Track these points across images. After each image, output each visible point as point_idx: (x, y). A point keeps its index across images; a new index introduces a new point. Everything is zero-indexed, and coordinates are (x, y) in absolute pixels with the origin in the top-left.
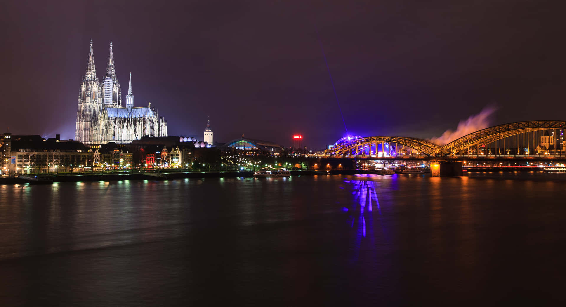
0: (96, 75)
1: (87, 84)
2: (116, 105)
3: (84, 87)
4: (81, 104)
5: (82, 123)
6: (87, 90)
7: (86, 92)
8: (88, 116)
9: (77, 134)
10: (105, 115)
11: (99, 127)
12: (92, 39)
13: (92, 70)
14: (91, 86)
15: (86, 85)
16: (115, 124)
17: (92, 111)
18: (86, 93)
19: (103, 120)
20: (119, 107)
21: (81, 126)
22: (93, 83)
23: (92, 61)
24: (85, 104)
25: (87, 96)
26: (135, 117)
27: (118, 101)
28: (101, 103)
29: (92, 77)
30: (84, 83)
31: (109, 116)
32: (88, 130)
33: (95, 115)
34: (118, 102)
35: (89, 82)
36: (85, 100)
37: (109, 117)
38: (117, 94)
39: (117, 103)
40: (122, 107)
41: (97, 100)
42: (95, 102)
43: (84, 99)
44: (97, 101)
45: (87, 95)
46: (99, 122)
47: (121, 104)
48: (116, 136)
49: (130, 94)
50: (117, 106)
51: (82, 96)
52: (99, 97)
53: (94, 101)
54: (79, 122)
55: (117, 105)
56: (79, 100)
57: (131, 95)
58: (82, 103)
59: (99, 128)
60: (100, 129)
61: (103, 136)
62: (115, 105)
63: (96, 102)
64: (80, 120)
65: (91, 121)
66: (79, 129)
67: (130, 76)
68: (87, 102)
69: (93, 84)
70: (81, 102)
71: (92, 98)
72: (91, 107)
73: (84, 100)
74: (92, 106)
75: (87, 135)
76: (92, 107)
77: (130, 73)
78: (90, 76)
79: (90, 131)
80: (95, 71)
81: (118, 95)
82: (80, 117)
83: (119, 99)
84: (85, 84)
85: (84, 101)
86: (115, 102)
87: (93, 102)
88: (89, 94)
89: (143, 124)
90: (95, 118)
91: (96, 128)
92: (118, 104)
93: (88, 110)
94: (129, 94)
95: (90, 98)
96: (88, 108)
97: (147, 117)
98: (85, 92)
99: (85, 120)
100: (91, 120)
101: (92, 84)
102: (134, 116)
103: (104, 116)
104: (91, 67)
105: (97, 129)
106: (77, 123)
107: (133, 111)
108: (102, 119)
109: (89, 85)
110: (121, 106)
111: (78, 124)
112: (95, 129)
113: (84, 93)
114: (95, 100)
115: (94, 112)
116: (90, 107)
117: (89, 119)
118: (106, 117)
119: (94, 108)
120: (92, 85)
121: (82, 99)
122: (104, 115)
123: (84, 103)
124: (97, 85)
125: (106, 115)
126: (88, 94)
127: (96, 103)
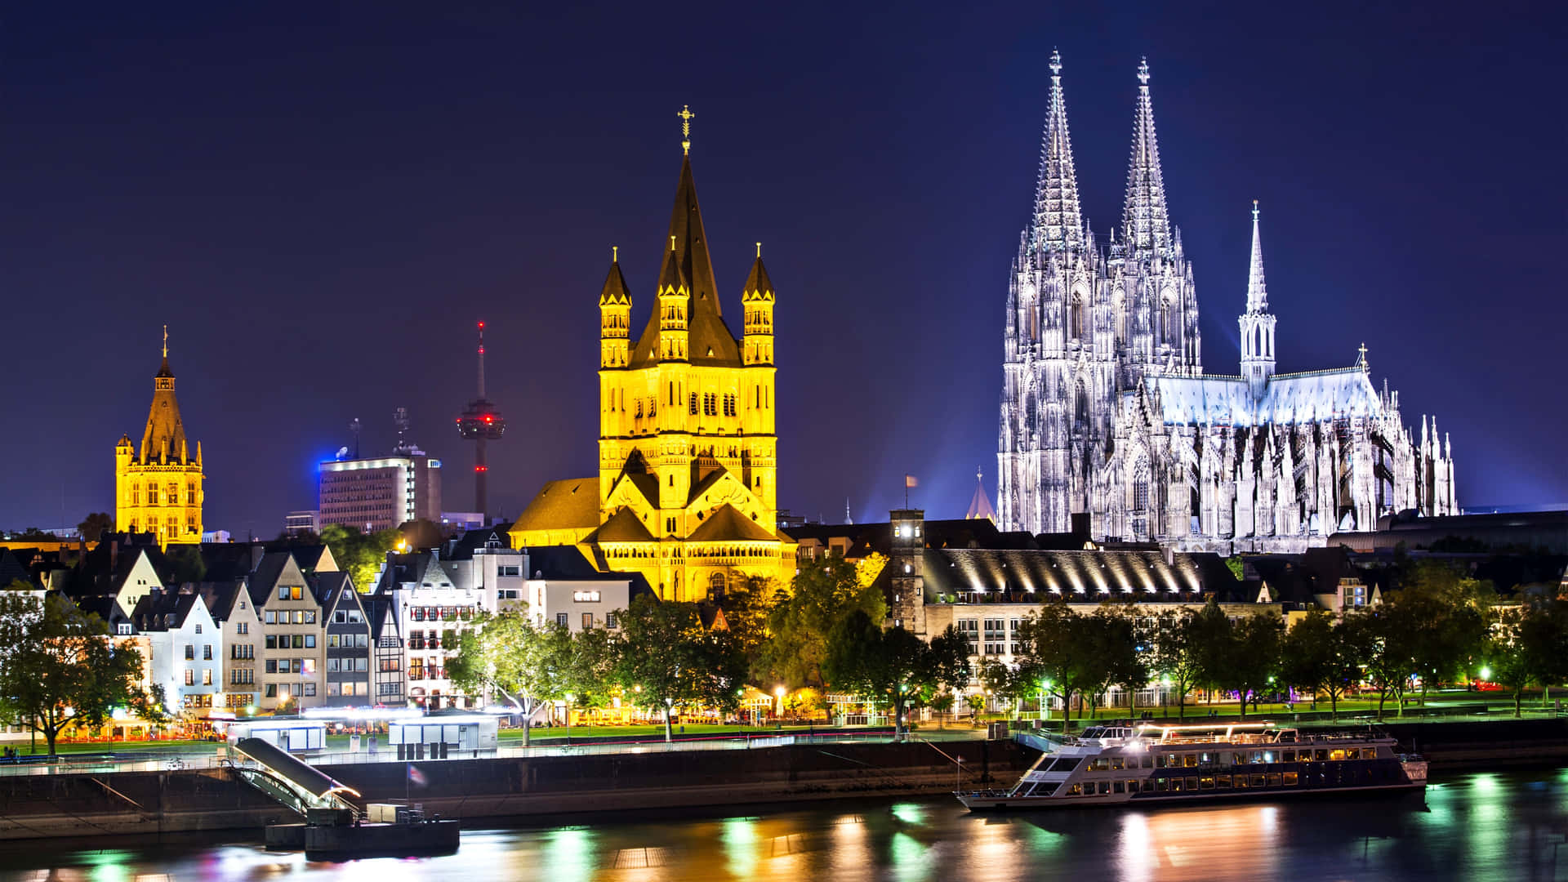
0: (1084, 224)
1: (1044, 268)
2: (1175, 366)
3: (1033, 282)
4: (1020, 367)
5: (1027, 455)
6: (1045, 297)
7: (1042, 306)
8: (1053, 421)
9: (1004, 507)
10: (1149, 415)
11: (1120, 471)
12: (1059, 54)
13: (1064, 201)
14: (1065, 277)
15: (1039, 274)
16: (1200, 456)
17: (1073, 395)
18: (1042, 312)
19: (1140, 439)
20: (1190, 372)
21: (1020, 472)
22: (1071, 262)
23: (1061, 157)
24: (1037, 364)
25: (1049, 327)
26: (1288, 419)
27: (1183, 343)
28: (1110, 356)
29: (1065, 233)
30: (1028, 266)
31: (1167, 419)
32: (1056, 490)
33: (1085, 414)
34: (1183, 351)
35: (1053, 260)
36: (1037, 346)
37: (1166, 424)
38: (1179, 311)
39: (1179, 355)
40: (1203, 373)
41: (1092, 343)
42: (1082, 352)
43: (1034, 341)
44: (1091, 350)
45: (1046, 322)
46: (1122, 447)
47: (1198, 360)
48: (1204, 514)
49: (1258, 308)
50: (1184, 367)
51: (1022, 326)
52: (1100, 329)
53: (1078, 350)
54: (1014, 451)
55: (1181, 365)
56: (1010, 346)
57: (1263, 311)
58: (1023, 362)
59: (1121, 478)
60: (1124, 483)
61: (1146, 517)
62: (1171, 364)
63: (1089, 354)
64: (1015, 442)
65: (1069, 447)
66: (1015, 486)
67: (1256, 222)
68: (1046, 354)
69: (1074, 265)
70: (1019, 358)
71: (1069, 335)
72: (1066, 377)
73: (1033, 343)
74: (1072, 372)
75: (1055, 514)
76: (1072, 376)
77: (1256, 202)
78: (1054, 232)
79: (1066, 495)
80: (1077, 203)
81: (1182, 314)
82: (1014, 424)
83: (1190, 334)
84: (1035, 267)
85: (1034, 350)
86: (1173, 350)
87: (1075, 354)
88: (1056, 316)
89: (1337, 454)
90: (1085, 428)
91: (1104, 481)
92: (1184, 360)
93: (1053, 393)
94: (1250, 307)
95: (1060, 333)
96: (1052, 384)
97: (1353, 420)
98: (1038, 309)
99: (1044, 439)
100: (1070, 440)
101: (1066, 267)
102: (1283, 417)
103: (1146, 419)
104: (1058, 186)
105: (1112, 481)
106: (1004, 459)
107: (1277, 393)
108: (1134, 435)
109: (1057, 270)
110: (1199, 369)
111: (1008, 463)
112: (1099, 485)
113: (1029, 315)
114: (1085, 346)
115: (1082, 401)
116: (1061, 379)
117: (1058, 435)
118: (1156, 424)
119: (1081, 381)
120: (1069, 272)
121: (1021, 341)
122: (1145, 414)
123: (1034, 359)
124: (1091, 270)
125: (1154, 414)
126: (1052, 316)
127: (1089, 360)
